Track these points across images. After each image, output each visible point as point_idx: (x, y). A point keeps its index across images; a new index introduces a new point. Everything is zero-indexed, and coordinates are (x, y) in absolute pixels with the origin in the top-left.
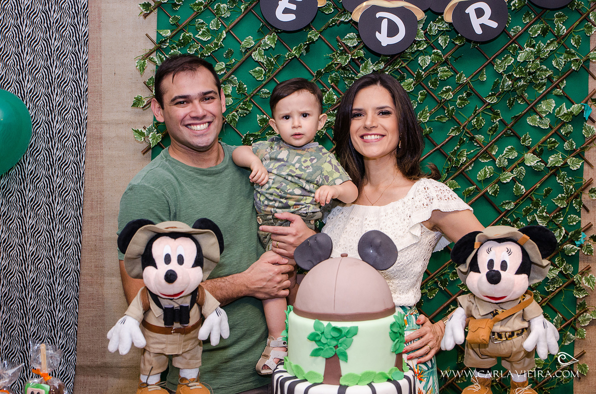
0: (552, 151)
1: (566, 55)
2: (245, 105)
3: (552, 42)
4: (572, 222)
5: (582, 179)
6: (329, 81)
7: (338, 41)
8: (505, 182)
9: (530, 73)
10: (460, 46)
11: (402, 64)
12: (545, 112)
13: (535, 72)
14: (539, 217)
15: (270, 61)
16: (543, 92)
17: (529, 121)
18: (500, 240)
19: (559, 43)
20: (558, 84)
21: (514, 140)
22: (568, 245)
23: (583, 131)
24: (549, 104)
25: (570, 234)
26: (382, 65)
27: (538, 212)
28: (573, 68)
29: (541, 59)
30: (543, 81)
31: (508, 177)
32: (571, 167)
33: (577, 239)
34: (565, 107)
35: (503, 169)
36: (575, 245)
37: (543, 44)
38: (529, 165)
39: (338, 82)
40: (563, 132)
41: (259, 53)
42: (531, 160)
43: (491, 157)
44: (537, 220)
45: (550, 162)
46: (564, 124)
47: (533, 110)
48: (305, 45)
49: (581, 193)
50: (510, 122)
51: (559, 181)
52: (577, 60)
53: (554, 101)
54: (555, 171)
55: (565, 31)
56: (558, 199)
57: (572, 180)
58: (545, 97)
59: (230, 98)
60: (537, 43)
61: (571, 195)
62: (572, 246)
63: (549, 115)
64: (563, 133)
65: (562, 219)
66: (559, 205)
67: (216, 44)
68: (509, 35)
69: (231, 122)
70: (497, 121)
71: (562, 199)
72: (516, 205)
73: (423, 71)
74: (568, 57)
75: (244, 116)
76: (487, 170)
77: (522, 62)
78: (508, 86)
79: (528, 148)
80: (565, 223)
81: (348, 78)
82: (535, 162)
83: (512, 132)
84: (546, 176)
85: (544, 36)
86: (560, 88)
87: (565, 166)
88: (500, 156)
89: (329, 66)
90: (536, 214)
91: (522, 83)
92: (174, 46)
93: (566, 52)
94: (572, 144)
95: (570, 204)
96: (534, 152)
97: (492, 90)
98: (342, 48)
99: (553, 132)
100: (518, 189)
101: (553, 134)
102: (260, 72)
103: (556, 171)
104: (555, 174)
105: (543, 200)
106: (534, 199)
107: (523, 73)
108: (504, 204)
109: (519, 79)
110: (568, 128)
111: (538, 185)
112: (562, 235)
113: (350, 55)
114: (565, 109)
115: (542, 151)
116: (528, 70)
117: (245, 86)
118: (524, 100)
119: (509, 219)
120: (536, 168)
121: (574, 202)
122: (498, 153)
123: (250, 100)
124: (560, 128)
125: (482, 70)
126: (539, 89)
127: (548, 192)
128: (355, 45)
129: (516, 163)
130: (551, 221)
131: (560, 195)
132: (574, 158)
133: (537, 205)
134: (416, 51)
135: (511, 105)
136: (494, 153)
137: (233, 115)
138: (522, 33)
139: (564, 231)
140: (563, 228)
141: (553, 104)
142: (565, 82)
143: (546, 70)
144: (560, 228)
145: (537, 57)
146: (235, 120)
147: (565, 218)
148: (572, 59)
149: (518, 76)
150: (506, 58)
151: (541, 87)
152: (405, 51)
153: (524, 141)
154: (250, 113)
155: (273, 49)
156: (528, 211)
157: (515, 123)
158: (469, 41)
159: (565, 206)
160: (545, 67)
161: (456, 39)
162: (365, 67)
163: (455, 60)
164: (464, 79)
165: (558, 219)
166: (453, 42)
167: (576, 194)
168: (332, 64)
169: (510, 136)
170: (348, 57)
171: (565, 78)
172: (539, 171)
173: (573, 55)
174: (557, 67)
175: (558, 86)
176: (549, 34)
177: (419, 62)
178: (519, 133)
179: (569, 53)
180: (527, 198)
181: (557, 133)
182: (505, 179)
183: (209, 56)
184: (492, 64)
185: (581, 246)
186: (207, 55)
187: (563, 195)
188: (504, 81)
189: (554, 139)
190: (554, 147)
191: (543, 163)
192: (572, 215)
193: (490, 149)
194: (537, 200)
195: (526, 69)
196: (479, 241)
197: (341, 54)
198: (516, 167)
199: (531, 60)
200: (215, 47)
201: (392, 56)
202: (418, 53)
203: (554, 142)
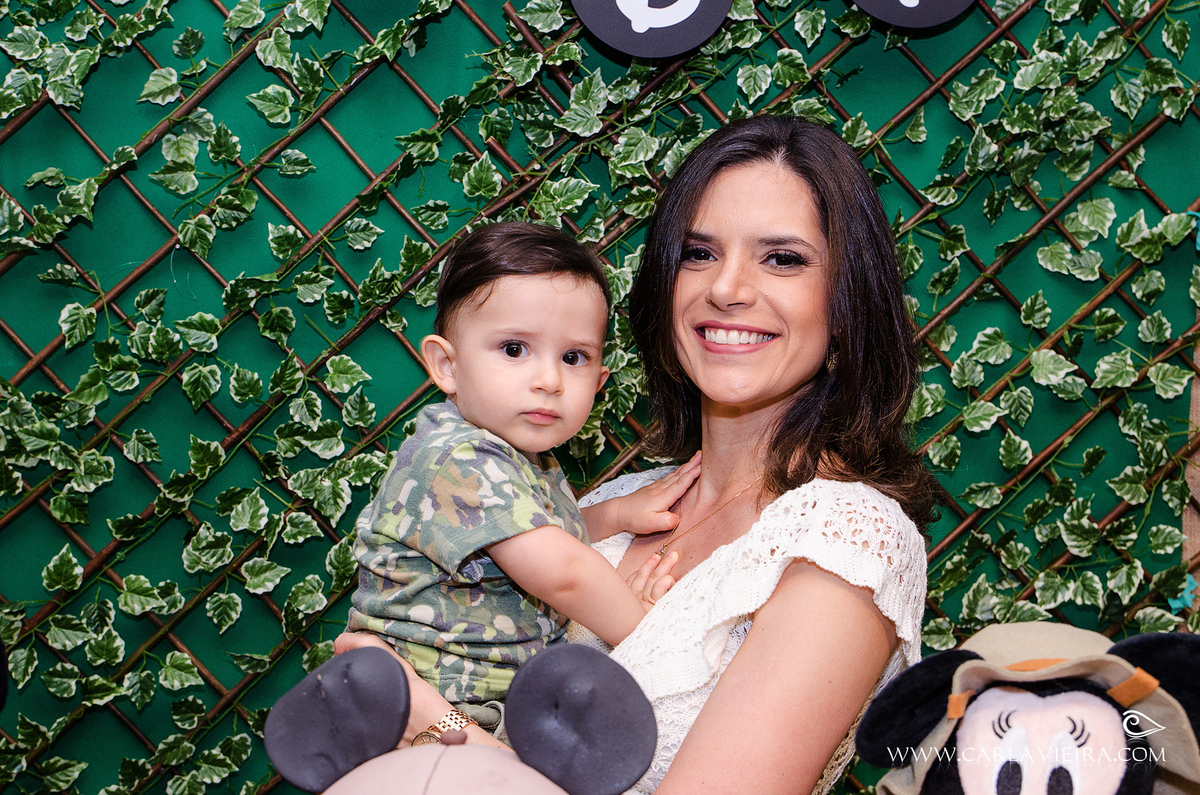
0: (1106, 345)
1: (1148, 75)
2: (235, 194)
3: (1110, 37)
4: (1163, 546)
5: (1185, 423)
6: (482, 132)
7: (507, 17)
8: (976, 429)
9: (1049, 124)
10: (856, 42)
11: (690, 88)
12: (1089, 234)
13: (1062, 121)
14: (1071, 530)
15: (309, 68)
16: (1084, 178)
17: (1043, 259)
18: (1044, 688)
19: (1129, 42)
20: (1123, 158)
21: (1000, 311)
22: (1149, 610)
23: (1192, 289)
24: (1099, 211)
25: (1155, 578)
26: (633, 90)
27: (1066, 516)
28: (1168, 112)
29: (1080, 84)
30: (1084, 147)
31: (986, 417)
32: (1159, 391)
33: (1175, 593)
34: (1142, 221)
35: (972, 393)
36: (1169, 609)
37: (1085, 43)
38: (1043, 382)
39: (506, 134)
40: (1137, 291)
41: (279, 45)
42: (1051, 369)
43: (937, 356)
44: (1065, 537)
45: (1099, 374)
46: (1139, 269)
47: (1055, 229)
48: (412, 25)
49: (1184, 462)
50: (990, 260)
51: (1125, 430)
52: (1175, 91)
53: (1111, 205)
54: (1115, 400)
55: (1147, 7)
56: (1123, 481)
57: (1161, 427)
58: (1086, 193)
59: (191, 175)
60: (1069, 38)
61: (1158, 469)
62: (1159, 612)
63: (1100, 243)
64: (1139, 295)
65: (1134, 536)
66: (1127, 498)
67: (151, 14)
68: (990, 16)
69: (193, 243)
70: (955, 257)
71: (1136, 479)
72: (1006, 494)
73: (751, 107)
74: (1154, 80)
75: (231, 229)
76: (926, 394)
77: (1028, 93)
78: (989, 159)
79: (1041, 335)
80: (1143, 549)
81: (535, 123)
82: (1062, 374)
83: (997, 289)
84: (1090, 416)
85: (1086, 22)
86: (1129, 168)
87: (1142, 389)
88: (964, 355)
89: (482, 87)
90: (1063, 522)
91: (1025, 150)
92: (23, 16)
93: (1151, 67)
94: (1161, 325)
95: (1155, 493)
96: (1057, 347)
97: (942, 170)
98: (519, 38)
99: (1109, 289)
100: (1012, 449)
101: (1108, 297)
102: (280, 100)
103: (1117, 400)
104: (1114, 410)
105: (1080, 481)
106: (1058, 478)
107: (1031, 122)
108: (972, 491)
109: (1019, 139)
110: (1150, 280)
111: (1068, 439)
112: (1136, 582)
113: (540, 56)
114: (1144, 226)
115: (1078, 343)
116: (1043, 115)
117: (235, 139)
118: (1030, 198)
119: (986, 537)
120: (1063, 391)
121: (1165, 488)
122: (957, 348)
123: (250, 180)
124: (1129, 279)
125: (914, 112)
126: (1073, 171)
127: (1095, 458)
128: (556, 27)
129: (1007, 377)
130: (1104, 542)
131: (1128, 470)
132: (1167, 366)
133: (1063, 495)
134: (731, 52)
135: (995, 212)
136: (945, 347)
137: (200, 224)
138: (1027, 12)
139: (1140, 573)
140: (1138, 563)
141: (1109, 210)
142: (1142, 151)
143: (1093, 117)
144: (1128, 562)
145: (1069, 79)
146: (203, 237)
147: (1143, 532)
148: (1165, 87)
149: (1016, 130)
150: (982, 80)
151: (1078, 165)
152: (697, 49)
153: (1030, 315)
154: (249, 218)
155: (319, 34)
156: (1038, 514)
157: (1006, 262)
158: (880, 26)
159: (1142, 501)
160: (1090, 108)
161: (845, 20)
162: (586, 94)
163: (839, 82)
164: (866, 136)
165: (1123, 537)
166: (837, 31)
167: (1170, 465)
168: (490, 82)
169: (990, 299)
170: (534, 61)
171: (1142, 141)
172: (1070, 401)
173: (1168, 74)
174: (1124, 108)
175: (1123, 164)
176: (1100, 16)
177: (740, 82)
178: (1015, 292)
179: (1159, 71)
180: (1037, 475)
181: (1120, 295)
182: (977, 421)
183: (128, 49)
184: (942, 94)
185: (1183, 613)
186: (121, 44)
187: (1138, 469)
188: (976, 144)
189: (1111, 312)
190: (1112, 332)
191: (1081, 376)
192: (1162, 527)
193: (933, 335)
194: (1065, 480)
195: (1039, 111)
196: (965, 689)
197: (518, 53)
198: (1006, 387)
199: (1052, 86)
200: (146, 24)
201: (663, 63)
202: (735, 58)
203: (1113, 319)
